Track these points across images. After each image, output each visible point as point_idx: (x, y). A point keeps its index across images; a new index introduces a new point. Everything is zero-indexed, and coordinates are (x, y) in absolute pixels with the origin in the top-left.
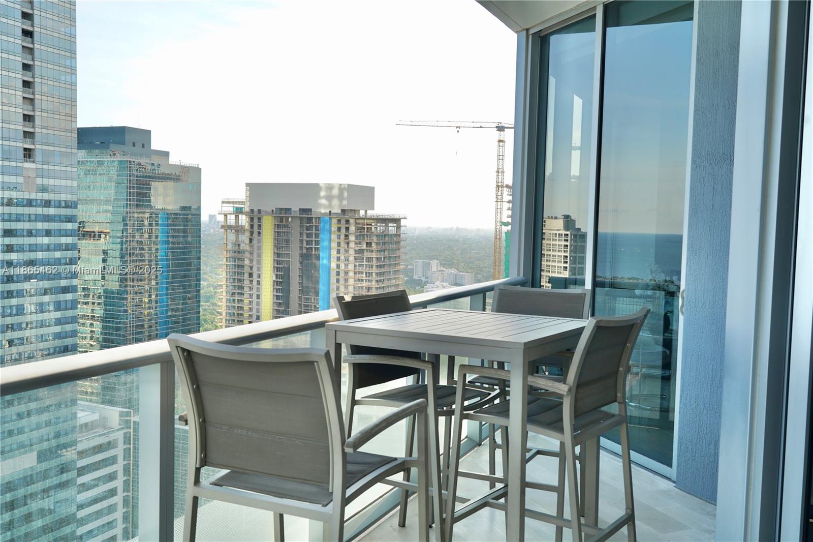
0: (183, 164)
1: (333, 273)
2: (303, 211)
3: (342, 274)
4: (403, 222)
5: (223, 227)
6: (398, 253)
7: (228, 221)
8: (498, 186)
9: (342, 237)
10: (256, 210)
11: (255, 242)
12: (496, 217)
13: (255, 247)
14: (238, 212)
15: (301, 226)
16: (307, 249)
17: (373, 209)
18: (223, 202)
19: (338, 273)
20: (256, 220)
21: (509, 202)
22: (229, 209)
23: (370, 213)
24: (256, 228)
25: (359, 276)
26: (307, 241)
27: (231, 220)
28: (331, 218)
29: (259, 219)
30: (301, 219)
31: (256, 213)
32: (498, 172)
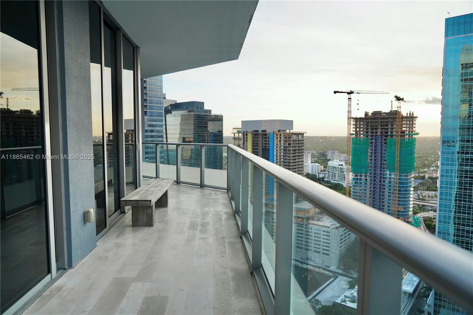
0: (216, 114)
1: (275, 156)
2: (263, 131)
3: (278, 157)
4: (305, 135)
5: (233, 138)
6: (303, 148)
7: (235, 136)
8: (348, 118)
9: (278, 141)
10: (245, 131)
11: (245, 144)
12: (348, 132)
13: (245, 146)
14: (239, 132)
15: (262, 137)
16: (265, 146)
17: (293, 130)
18: (233, 129)
19: (277, 156)
20: (245, 135)
21: (354, 125)
22: (236, 131)
23: (291, 131)
24: (245, 138)
25: (285, 158)
26: (265, 143)
27: (237, 135)
28: (274, 134)
29: (247, 135)
30: (262, 134)
31: (245, 133)
32: (348, 112)
